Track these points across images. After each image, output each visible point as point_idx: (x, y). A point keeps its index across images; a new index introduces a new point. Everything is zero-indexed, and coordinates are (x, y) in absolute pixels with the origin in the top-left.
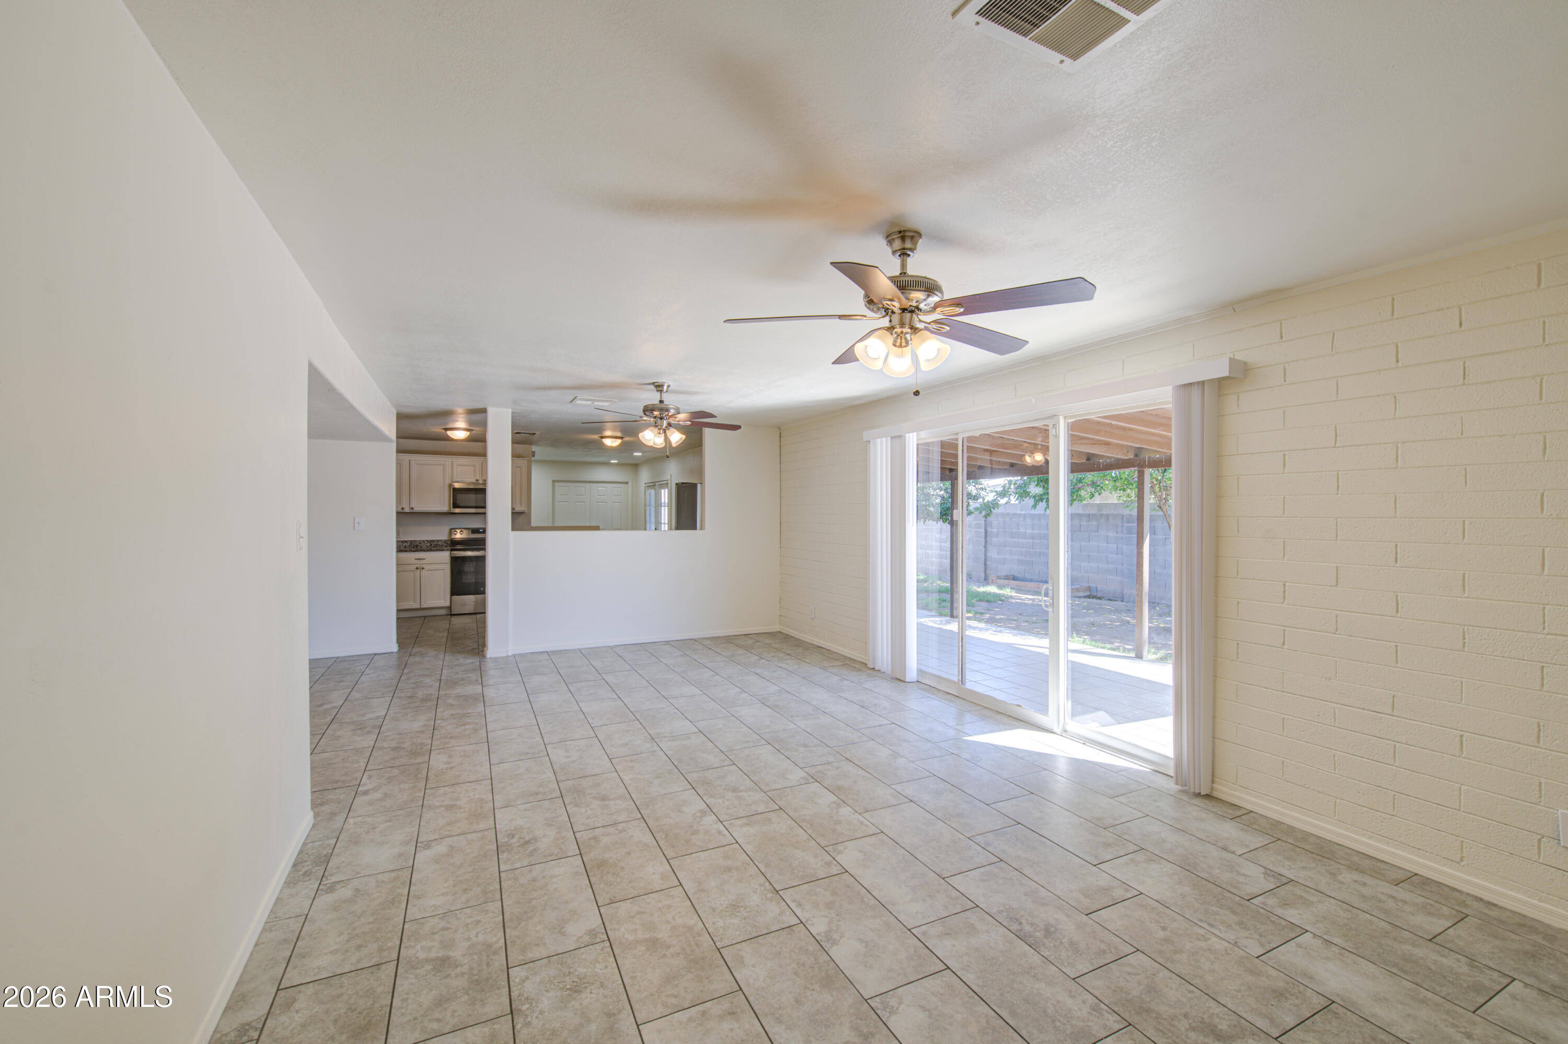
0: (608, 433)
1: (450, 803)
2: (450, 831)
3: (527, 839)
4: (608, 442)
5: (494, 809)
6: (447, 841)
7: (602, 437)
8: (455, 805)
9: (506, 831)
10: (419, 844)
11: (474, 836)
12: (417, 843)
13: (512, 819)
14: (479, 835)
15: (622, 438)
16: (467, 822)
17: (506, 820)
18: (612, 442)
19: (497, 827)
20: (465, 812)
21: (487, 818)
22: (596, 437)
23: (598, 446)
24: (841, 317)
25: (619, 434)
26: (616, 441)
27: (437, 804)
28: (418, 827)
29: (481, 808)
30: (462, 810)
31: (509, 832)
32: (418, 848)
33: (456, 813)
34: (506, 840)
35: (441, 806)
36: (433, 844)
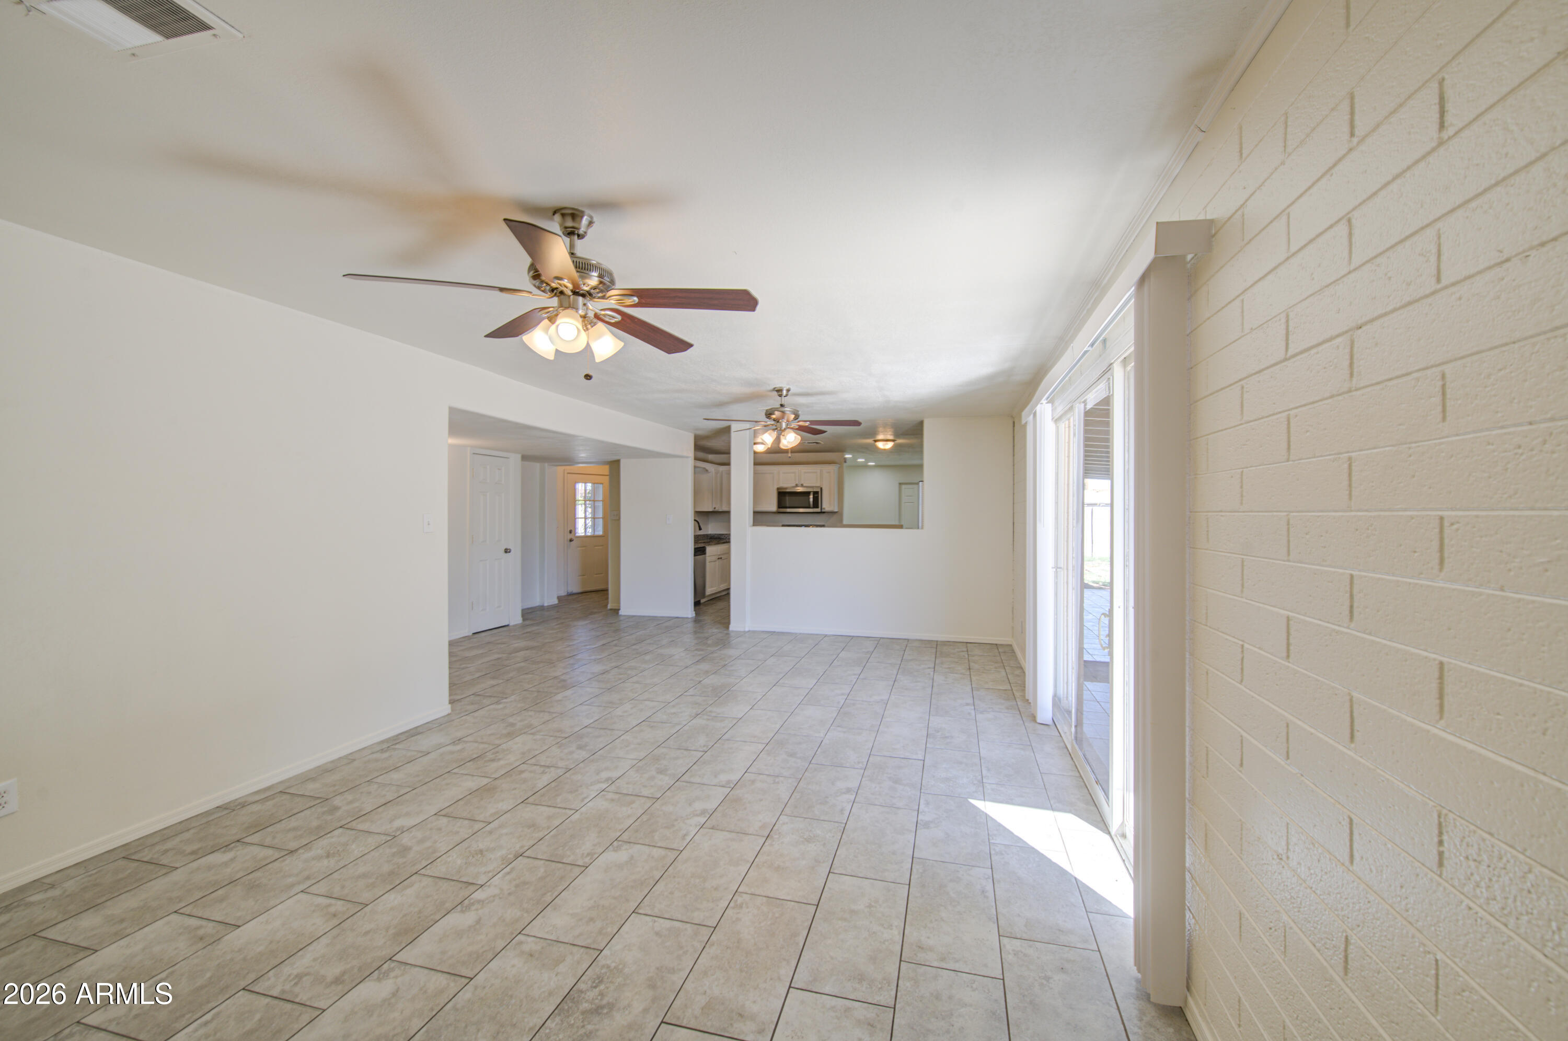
0: (880, 437)
4: (880, 445)
7: (876, 441)
15: (893, 441)
18: (884, 445)
22: (870, 441)
23: (871, 450)
24: (502, 290)
25: (891, 437)
26: (887, 444)
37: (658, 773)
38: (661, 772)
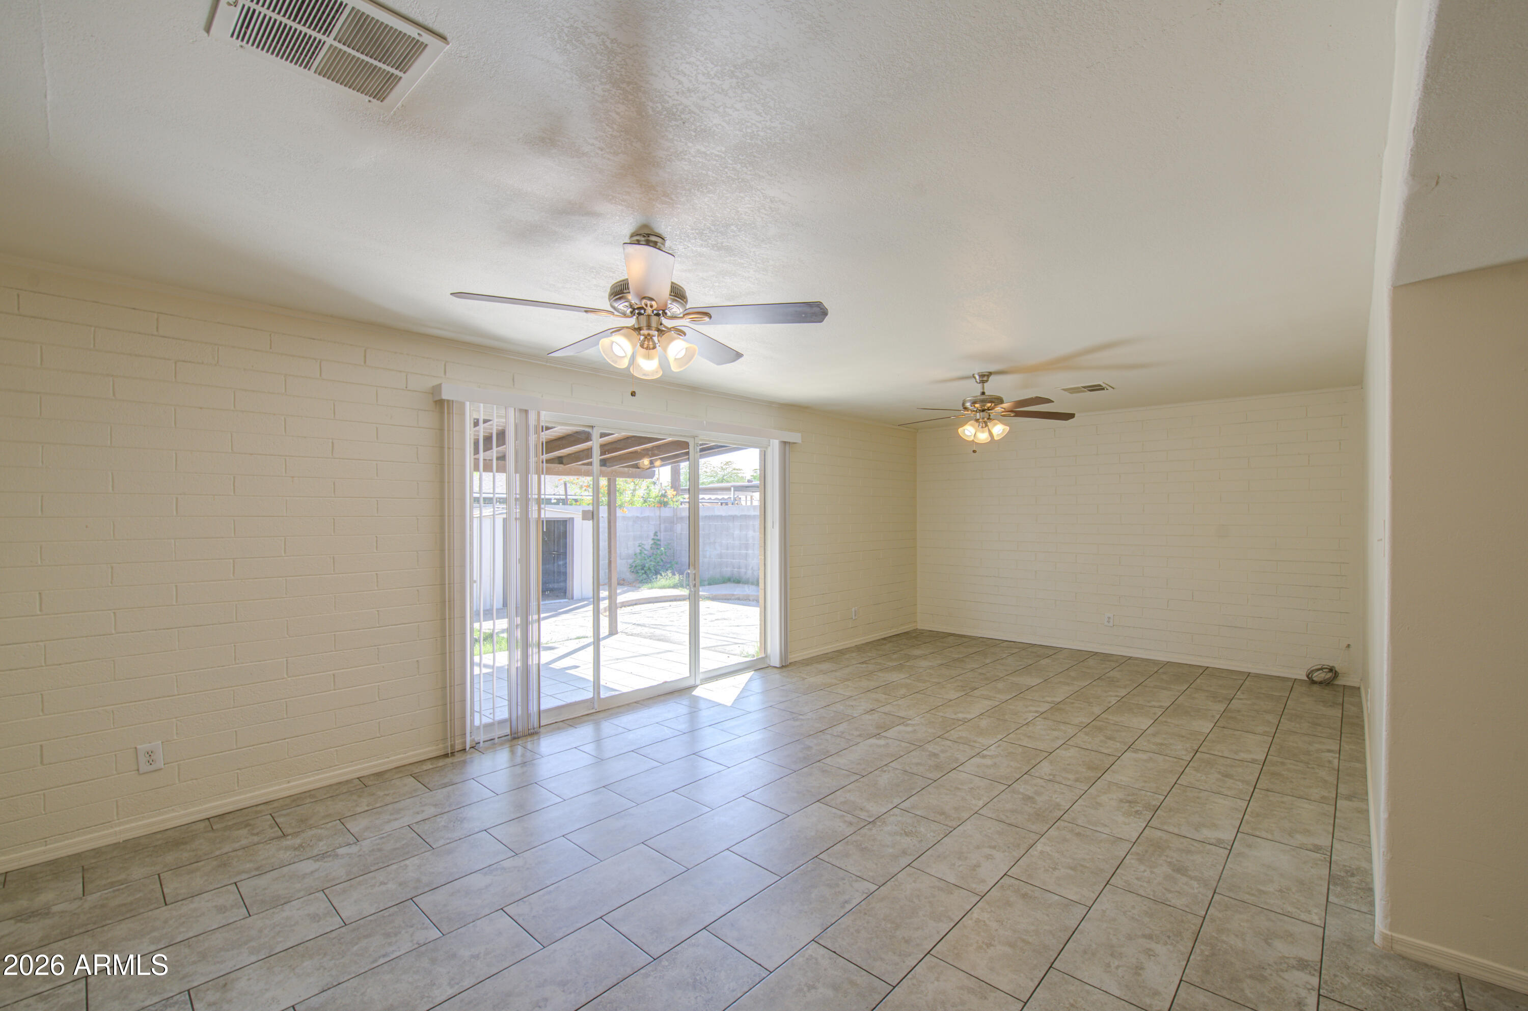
1: (1179, 875)
2: (1193, 845)
3: (1127, 804)
5: (1135, 843)
6: (1197, 836)
8: (1173, 870)
9: (1139, 818)
10: (1229, 848)
11: (1171, 829)
12: (1230, 850)
13: (1125, 824)
14: (1165, 827)
16: (1170, 845)
17: (1131, 828)
19: (1144, 825)
20: (1167, 856)
21: (1147, 838)
27: (1195, 884)
28: (1226, 866)
29: (1147, 851)
30: (1169, 860)
31: (1138, 816)
32: (1231, 844)
33: (1177, 861)
34: (1145, 812)
35: (1191, 878)
36: (1214, 841)
37: (938, 755)
38: (935, 755)
